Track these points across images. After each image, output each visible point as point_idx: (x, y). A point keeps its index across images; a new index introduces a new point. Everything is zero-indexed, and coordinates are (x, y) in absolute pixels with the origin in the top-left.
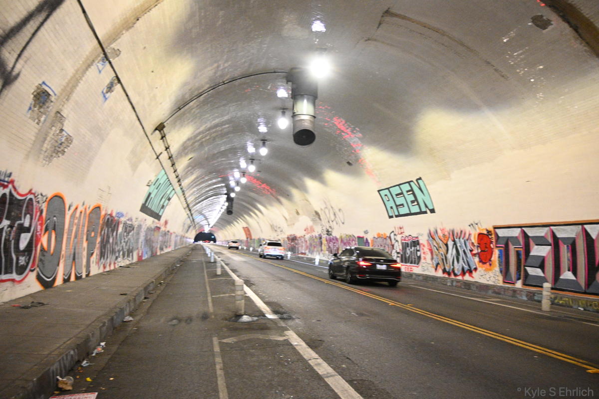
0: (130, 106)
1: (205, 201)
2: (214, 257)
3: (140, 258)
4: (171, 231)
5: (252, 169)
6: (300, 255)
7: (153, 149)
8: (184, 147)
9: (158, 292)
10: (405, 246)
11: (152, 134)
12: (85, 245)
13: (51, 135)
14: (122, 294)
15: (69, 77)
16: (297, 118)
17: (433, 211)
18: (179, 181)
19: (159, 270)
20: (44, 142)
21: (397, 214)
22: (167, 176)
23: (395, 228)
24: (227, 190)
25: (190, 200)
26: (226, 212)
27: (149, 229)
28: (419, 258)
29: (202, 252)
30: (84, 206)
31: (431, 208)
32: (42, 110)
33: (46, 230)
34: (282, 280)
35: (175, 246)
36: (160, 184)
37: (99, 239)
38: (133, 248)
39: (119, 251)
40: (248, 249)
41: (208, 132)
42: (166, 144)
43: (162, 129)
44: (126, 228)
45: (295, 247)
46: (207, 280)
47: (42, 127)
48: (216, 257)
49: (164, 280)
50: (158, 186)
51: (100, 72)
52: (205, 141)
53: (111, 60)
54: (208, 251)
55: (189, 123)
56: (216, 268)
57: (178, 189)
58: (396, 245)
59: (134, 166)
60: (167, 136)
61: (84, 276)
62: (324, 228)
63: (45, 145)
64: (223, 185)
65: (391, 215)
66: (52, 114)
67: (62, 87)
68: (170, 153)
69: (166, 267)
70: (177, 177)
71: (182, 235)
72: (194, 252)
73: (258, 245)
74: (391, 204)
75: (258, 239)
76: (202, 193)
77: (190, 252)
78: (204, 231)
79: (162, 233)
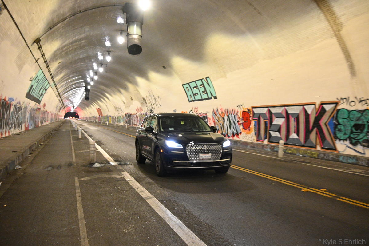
0: (15, 26)
1: (71, 91)
2: (77, 127)
3: (27, 129)
4: (48, 111)
5: (101, 70)
6: (133, 126)
7: (33, 55)
8: (55, 55)
9: (39, 150)
11: (32, 45)
14: (13, 152)
16: (130, 37)
17: (215, 98)
18: (52, 78)
19: (40, 136)
21: (194, 99)
22: (44, 74)
23: (193, 108)
24: (85, 84)
25: (60, 90)
26: (85, 99)
27: (32, 109)
29: (70, 125)
31: (214, 95)
34: (122, 141)
35: (51, 122)
36: (39, 79)
38: (21, 122)
39: (12, 124)
40: (100, 123)
41: (71, 45)
42: (42, 52)
43: (39, 42)
44: (16, 109)
45: (130, 121)
46: (72, 142)
48: (79, 127)
49: (43, 142)
50: (38, 81)
52: (69, 51)
54: (73, 124)
55: (57, 38)
56: (78, 134)
57: (52, 83)
59: (20, 67)
60: (42, 47)
62: (149, 109)
64: (83, 80)
65: (190, 100)
68: (45, 59)
69: (44, 134)
70: (50, 75)
71: (56, 114)
72: (64, 125)
73: (107, 120)
74: (190, 93)
75: (107, 116)
76: (68, 86)
77: (61, 125)
78: (71, 111)
79: (42, 112)
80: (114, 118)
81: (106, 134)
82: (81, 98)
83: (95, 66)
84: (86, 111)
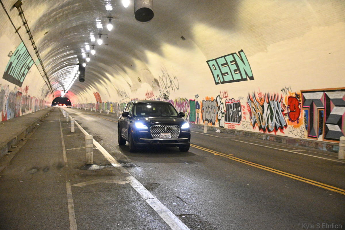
1: (61, 70)
2: (69, 117)
3: (4, 119)
4: (32, 96)
5: (100, 42)
7: (12, 23)
8: (40, 23)
9: (20, 147)
10: (229, 107)
11: (10, 10)
17: (252, 78)
18: (37, 52)
19: (21, 129)
21: (222, 81)
22: (26, 48)
23: (221, 92)
24: (79, 61)
25: (47, 69)
26: (79, 80)
27: (11, 94)
28: (240, 117)
29: (59, 114)
31: (250, 75)
35: (35, 110)
36: (20, 54)
40: (99, 112)
41: (61, 10)
42: (24, 19)
43: (20, 6)
46: (62, 136)
48: (71, 117)
49: (26, 136)
50: (19, 57)
54: (64, 113)
56: (70, 126)
57: (36, 59)
58: (221, 106)
60: (24, 12)
62: (162, 93)
64: (76, 56)
65: (217, 81)
68: (28, 28)
69: (27, 126)
70: (35, 49)
71: (41, 100)
72: (52, 114)
73: (107, 108)
74: (217, 72)
75: (107, 103)
76: (58, 63)
77: (48, 114)
78: (61, 96)
79: (24, 98)
80: (116, 106)
81: (106, 126)
82: (74, 79)
83: (93, 38)
84: (81, 97)
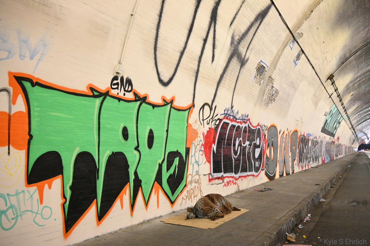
0: (311, 67)
3: (323, 162)
4: (342, 144)
7: (327, 91)
8: (347, 88)
9: (339, 184)
11: (325, 82)
12: (290, 154)
13: (267, 91)
14: (316, 185)
15: (274, 55)
18: (345, 110)
19: (338, 170)
20: (263, 95)
22: (337, 108)
25: (353, 122)
27: (327, 143)
29: (365, 157)
30: (288, 131)
32: (261, 77)
33: (268, 146)
35: (345, 154)
36: (333, 113)
37: (298, 151)
38: (318, 156)
39: (310, 158)
41: (364, 76)
42: (335, 87)
43: (332, 78)
44: (313, 143)
47: (262, 86)
49: (341, 176)
50: (332, 115)
51: (292, 49)
52: (362, 82)
53: (298, 40)
55: (350, 71)
57: (345, 116)
59: (316, 104)
60: (335, 82)
61: (291, 173)
63: (264, 97)
66: (267, 78)
67: (271, 62)
68: (338, 93)
69: (341, 167)
70: (344, 108)
71: (349, 146)
72: (359, 157)
76: (362, 117)
77: (356, 158)
78: (365, 143)
79: (336, 146)
